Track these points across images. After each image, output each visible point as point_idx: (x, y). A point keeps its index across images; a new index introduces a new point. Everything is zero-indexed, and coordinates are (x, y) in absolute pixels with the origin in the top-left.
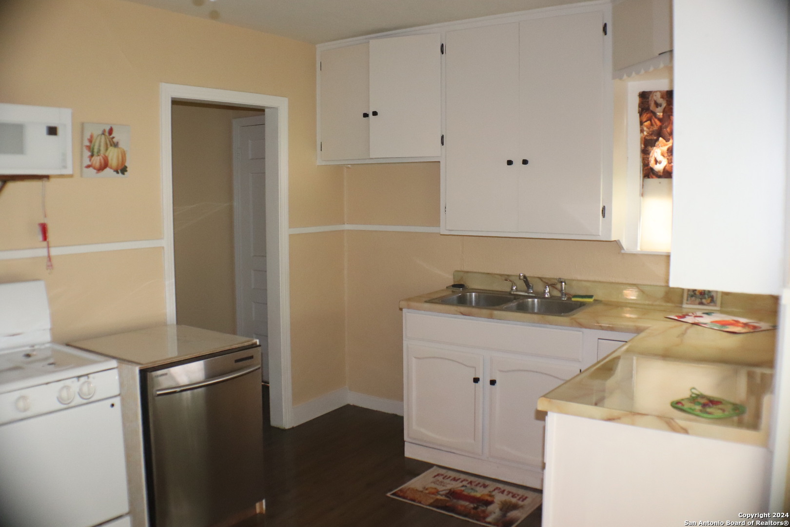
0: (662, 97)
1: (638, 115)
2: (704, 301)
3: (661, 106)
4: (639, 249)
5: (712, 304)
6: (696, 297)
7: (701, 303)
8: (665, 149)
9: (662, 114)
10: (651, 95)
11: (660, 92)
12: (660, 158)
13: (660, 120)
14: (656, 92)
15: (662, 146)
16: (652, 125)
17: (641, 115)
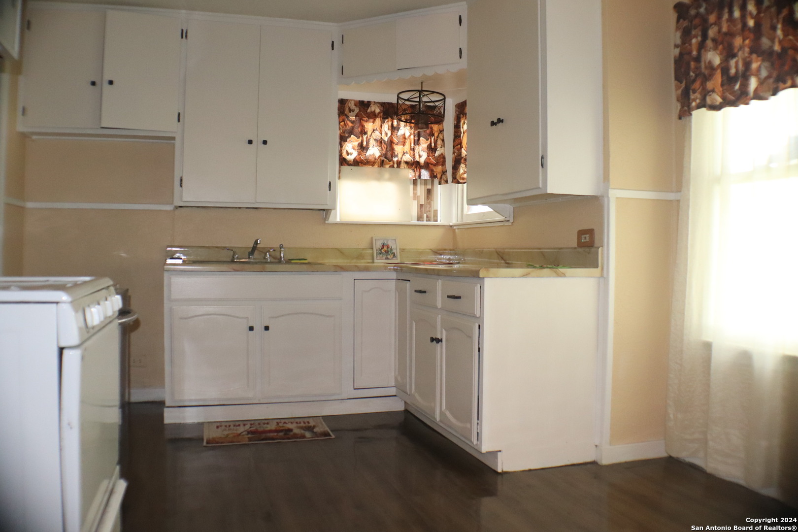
0: (355, 105)
1: (338, 116)
2: (388, 256)
3: (353, 111)
4: (338, 220)
5: (394, 258)
6: (383, 254)
7: (387, 259)
8: (356, 144)
9: (354, 117)
10: (347, 102)
11: (354, 100)
12: (350, 150)
13: (352, 122)
14: (352, 100)
15: (353, 142)
16: (345, 125)
17: (339, 117)
